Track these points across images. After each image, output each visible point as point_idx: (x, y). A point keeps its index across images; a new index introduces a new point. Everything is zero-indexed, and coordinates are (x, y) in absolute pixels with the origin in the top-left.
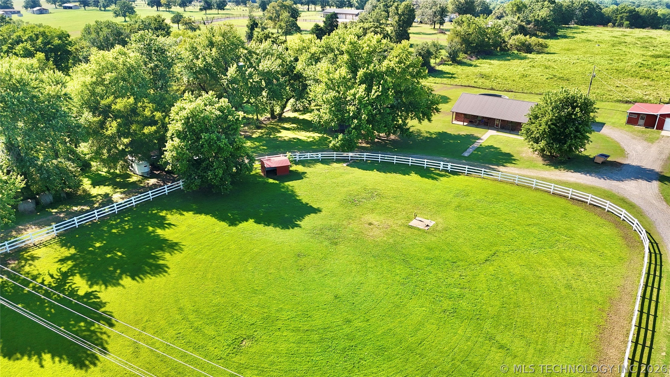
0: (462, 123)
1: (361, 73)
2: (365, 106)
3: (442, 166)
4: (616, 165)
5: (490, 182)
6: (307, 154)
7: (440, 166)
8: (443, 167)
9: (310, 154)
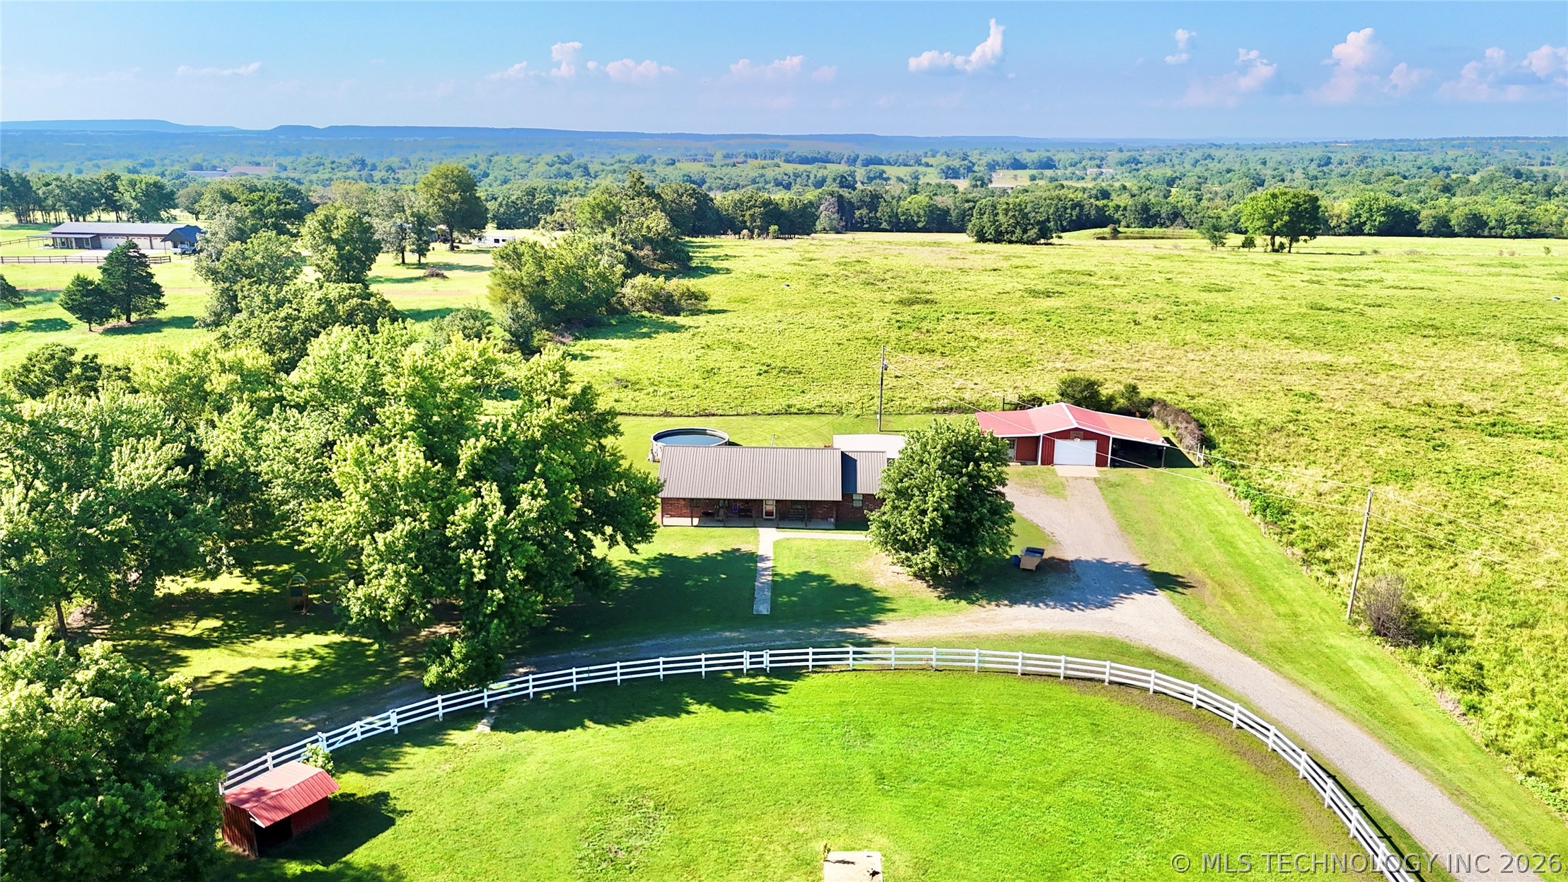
0: (687, 521)
1: (468, 451)
2: (514, 548)
3: (749, 661)
4: (1058, 567)
5: (879, 677)
6: (353, 726)
7: (742, 663)
8: (751, 663)
9: (362, 723)
